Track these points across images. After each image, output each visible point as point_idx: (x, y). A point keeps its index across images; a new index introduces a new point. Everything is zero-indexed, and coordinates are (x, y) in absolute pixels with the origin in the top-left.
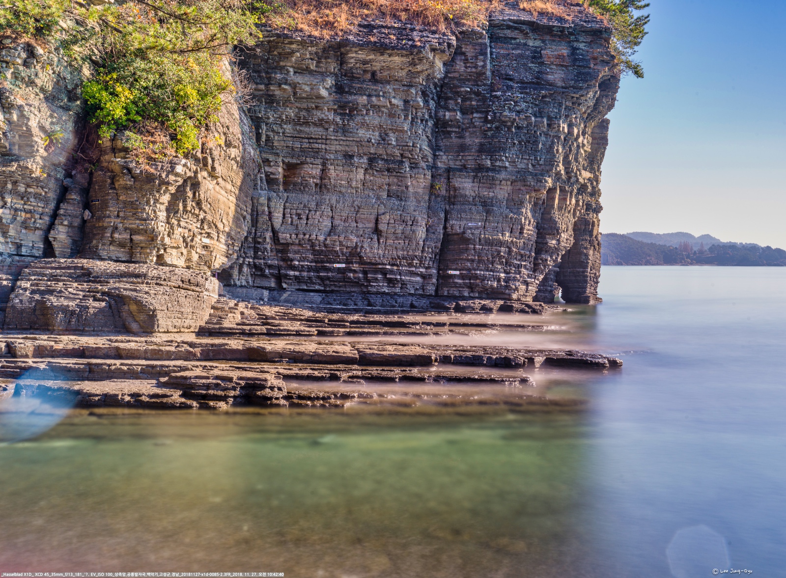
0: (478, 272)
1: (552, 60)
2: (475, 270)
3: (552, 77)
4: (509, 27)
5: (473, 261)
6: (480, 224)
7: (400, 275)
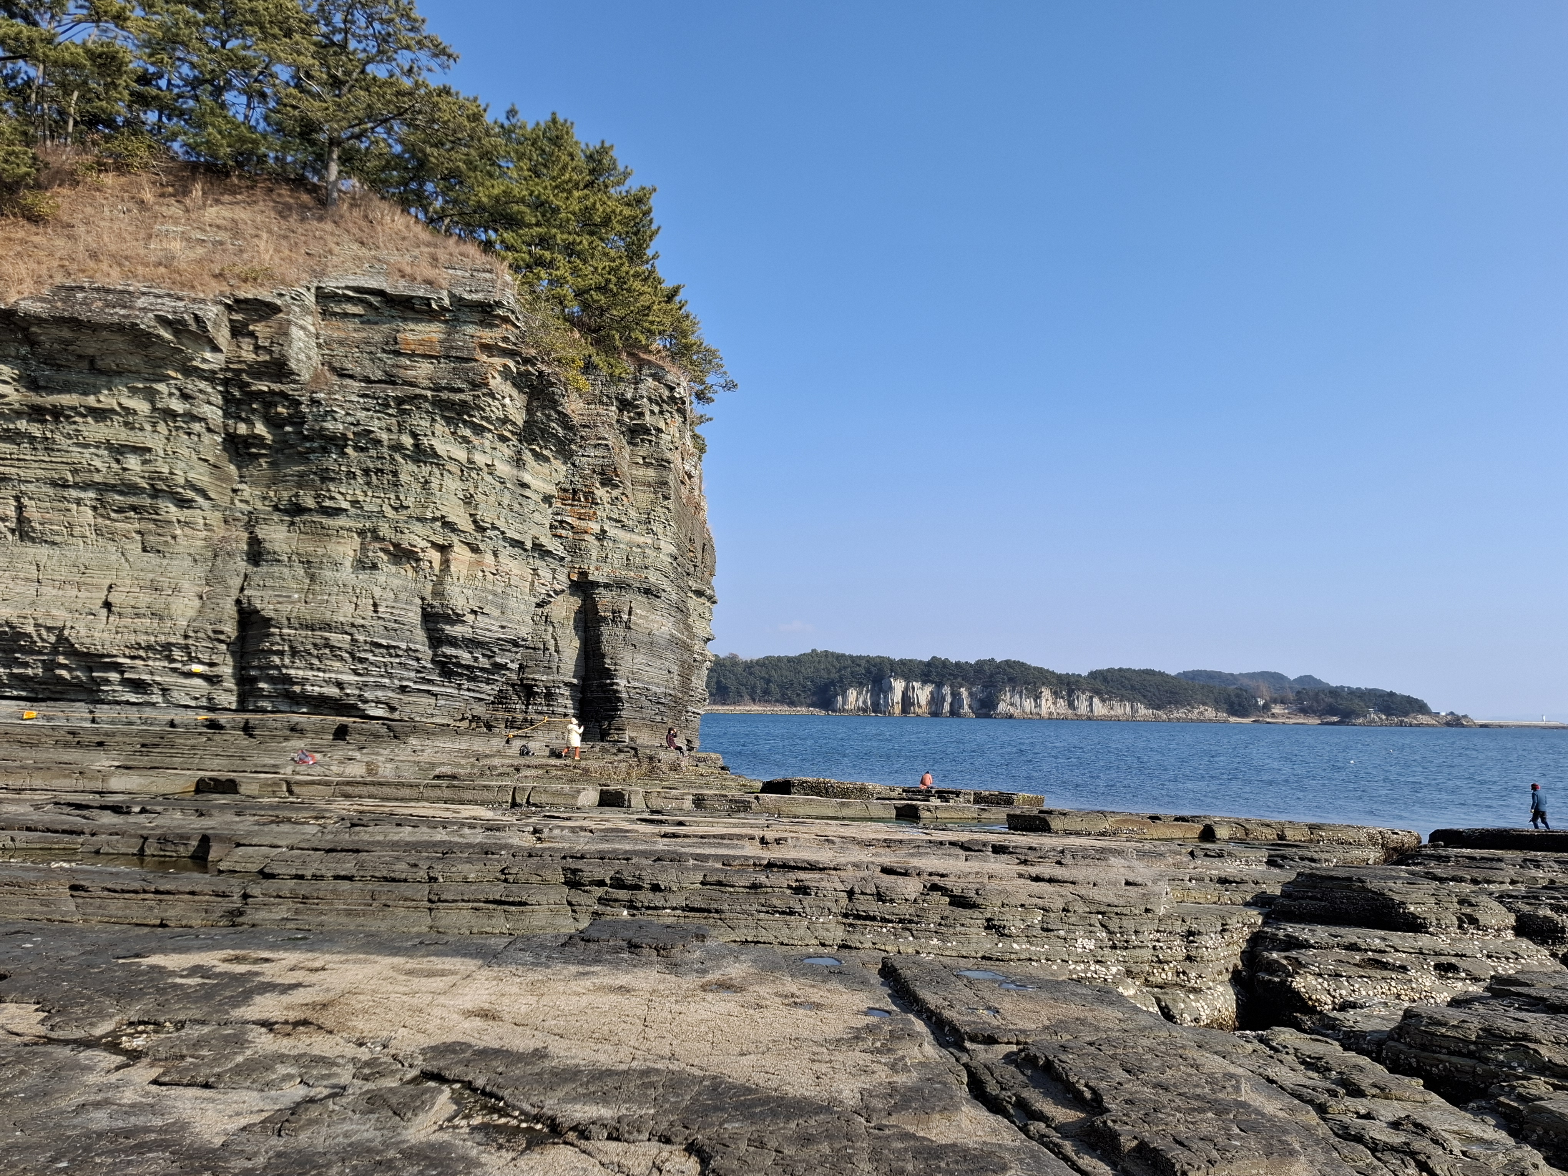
1: (413, 347)
3: (414, 373)
4: (349, 299)
6: (296, 596)
7: (152, 673)
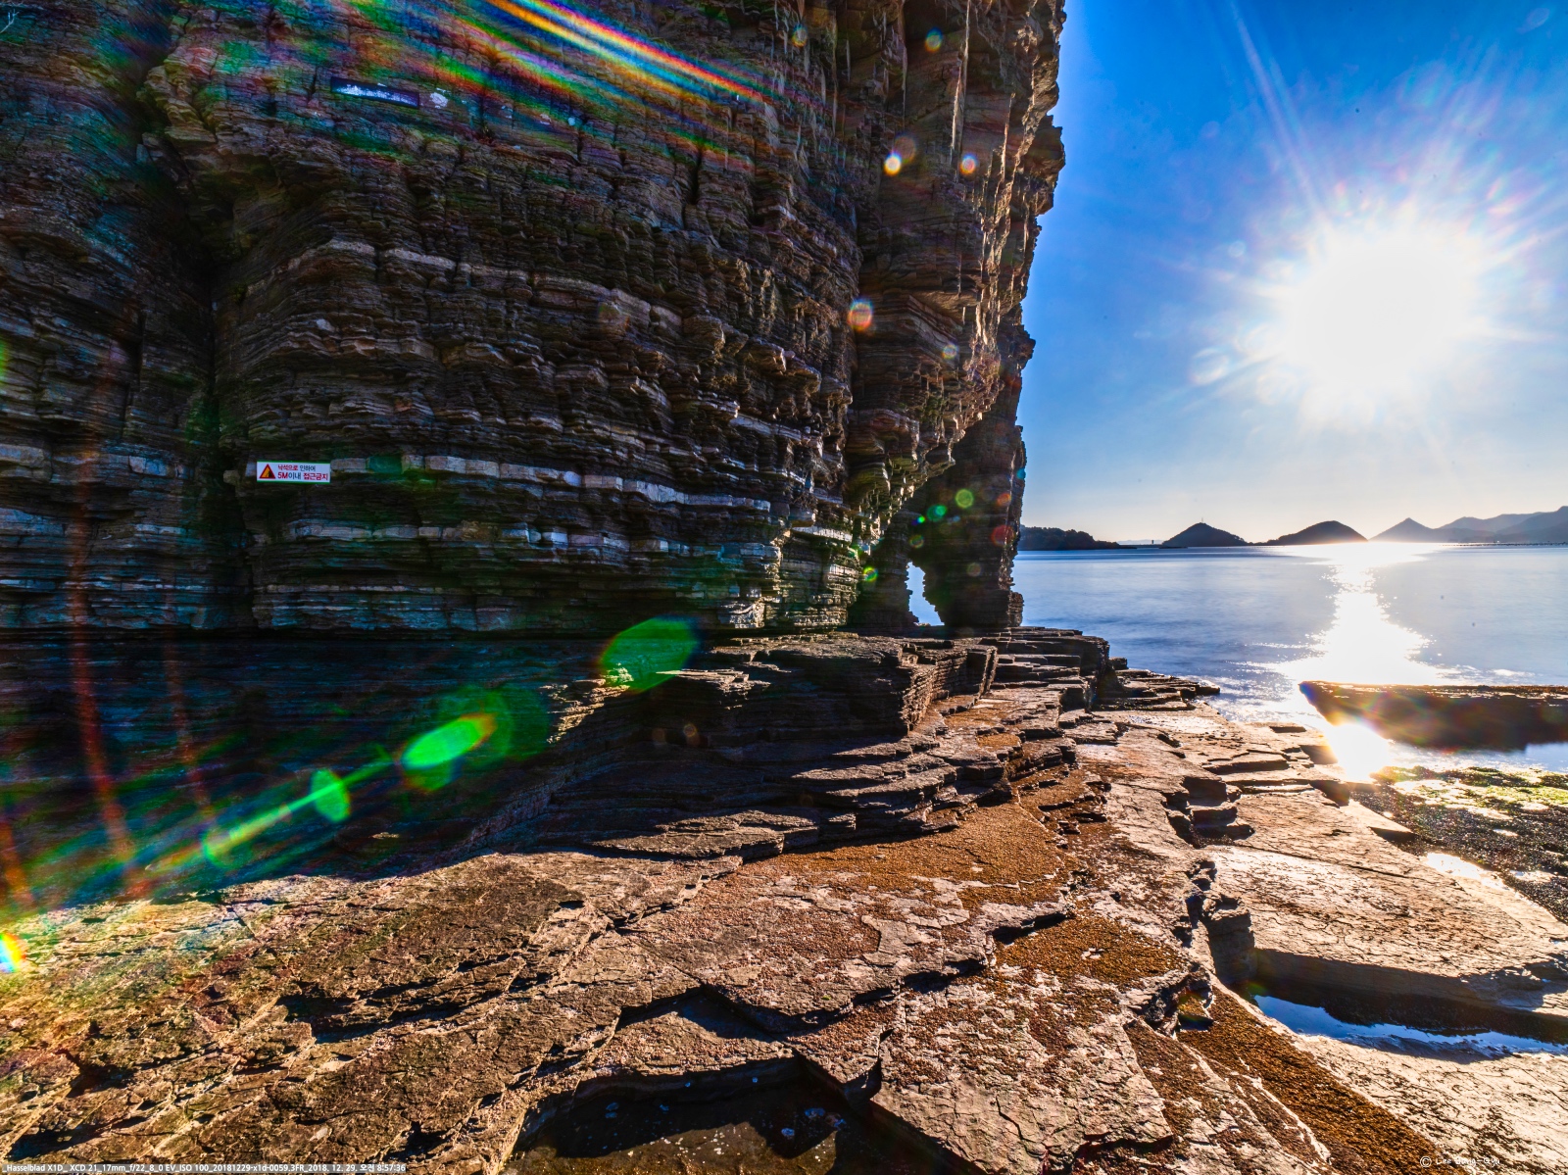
0: (455, 464)
2: (427, 446)
5: (394, 374)
